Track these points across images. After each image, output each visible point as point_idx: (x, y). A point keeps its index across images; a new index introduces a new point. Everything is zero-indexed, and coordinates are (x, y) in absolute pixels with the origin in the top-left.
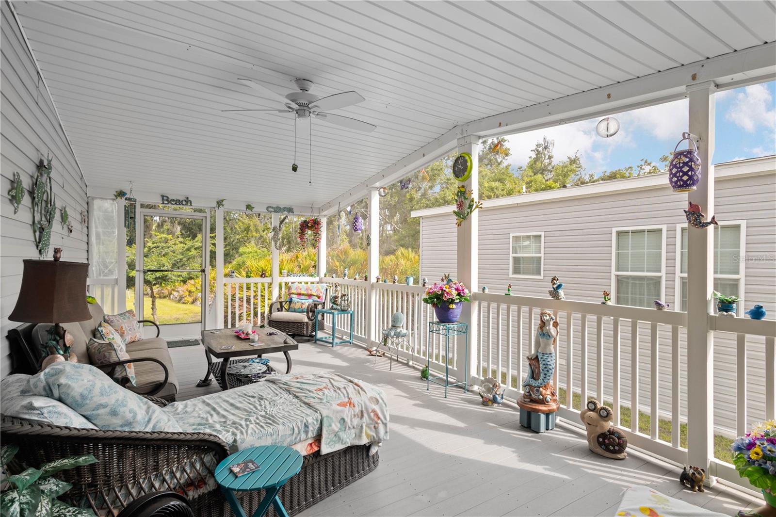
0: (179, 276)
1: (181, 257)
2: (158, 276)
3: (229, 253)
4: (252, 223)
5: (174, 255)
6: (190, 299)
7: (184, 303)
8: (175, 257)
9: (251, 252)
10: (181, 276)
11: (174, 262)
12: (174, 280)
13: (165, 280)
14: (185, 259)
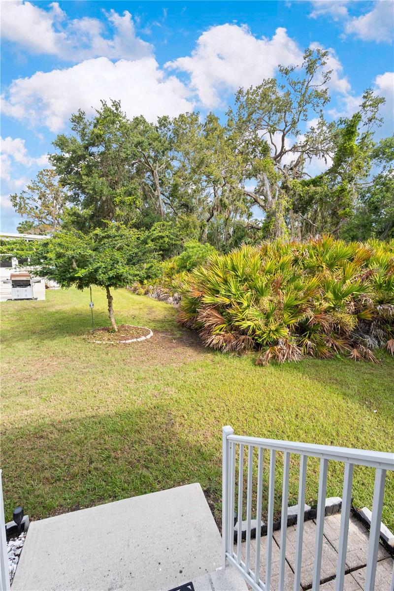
0: (136, 275)
1: (136, 250)
2: (111, 275)
3: (170, 249)
4: (191, 220)
5: (129, 248)
6: (143, 291)
7: (138, 294)
8: (130, 250)
9: (195, 247)
10: (138, 275)
11: (129, 257)
12: (131, 280)
13: (120, 281)
14: (140, 254)
